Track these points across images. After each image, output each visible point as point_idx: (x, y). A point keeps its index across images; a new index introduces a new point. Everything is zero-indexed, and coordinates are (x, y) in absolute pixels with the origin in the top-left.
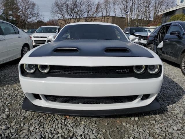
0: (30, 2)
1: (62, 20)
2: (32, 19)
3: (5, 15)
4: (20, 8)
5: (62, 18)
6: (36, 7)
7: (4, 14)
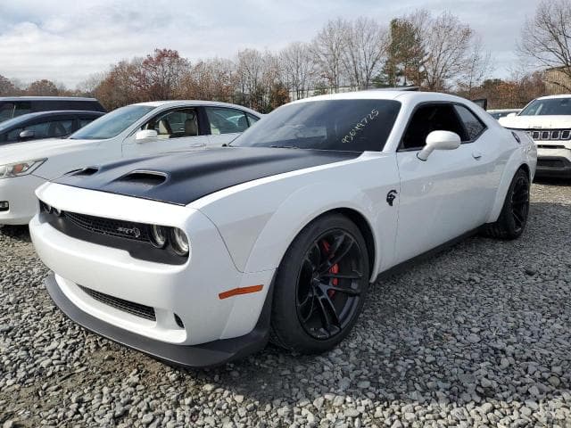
0: (456, 29)
1: (561, 69)
2: (455, 78)
3: (386, 75)
4: (427, 49)
5: (560, 65)
6: (471, 41)
7: (384, 72)
